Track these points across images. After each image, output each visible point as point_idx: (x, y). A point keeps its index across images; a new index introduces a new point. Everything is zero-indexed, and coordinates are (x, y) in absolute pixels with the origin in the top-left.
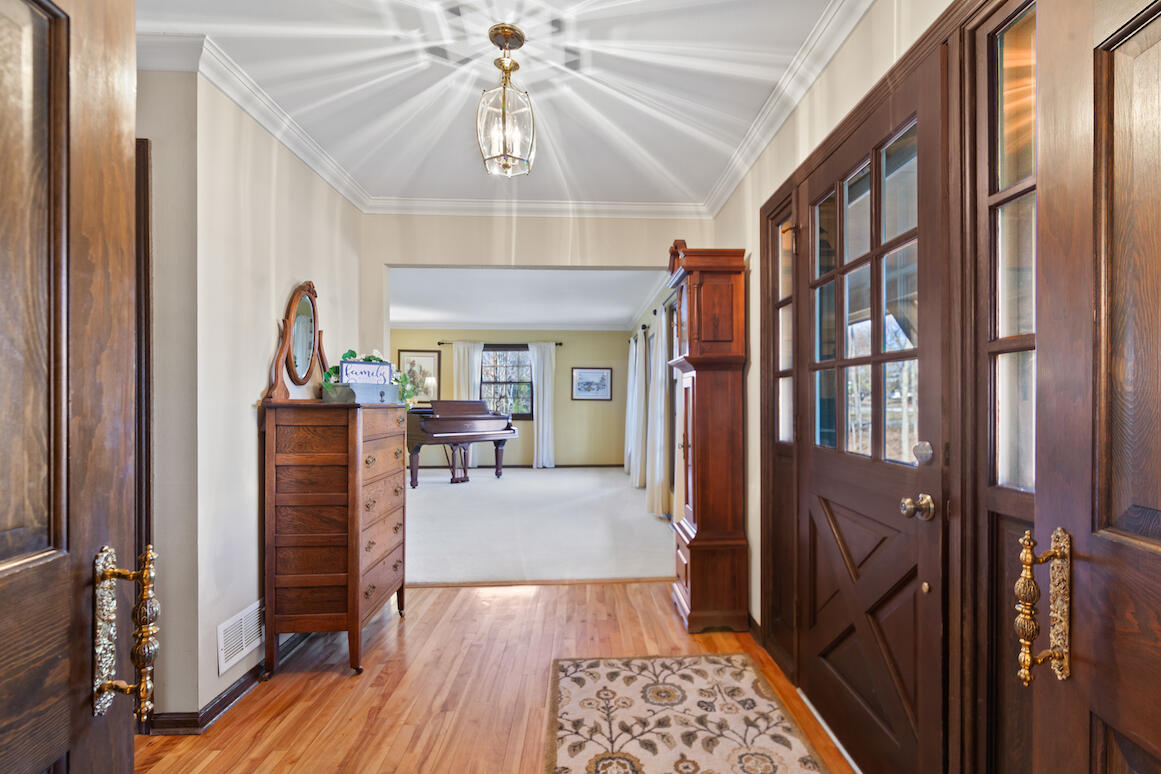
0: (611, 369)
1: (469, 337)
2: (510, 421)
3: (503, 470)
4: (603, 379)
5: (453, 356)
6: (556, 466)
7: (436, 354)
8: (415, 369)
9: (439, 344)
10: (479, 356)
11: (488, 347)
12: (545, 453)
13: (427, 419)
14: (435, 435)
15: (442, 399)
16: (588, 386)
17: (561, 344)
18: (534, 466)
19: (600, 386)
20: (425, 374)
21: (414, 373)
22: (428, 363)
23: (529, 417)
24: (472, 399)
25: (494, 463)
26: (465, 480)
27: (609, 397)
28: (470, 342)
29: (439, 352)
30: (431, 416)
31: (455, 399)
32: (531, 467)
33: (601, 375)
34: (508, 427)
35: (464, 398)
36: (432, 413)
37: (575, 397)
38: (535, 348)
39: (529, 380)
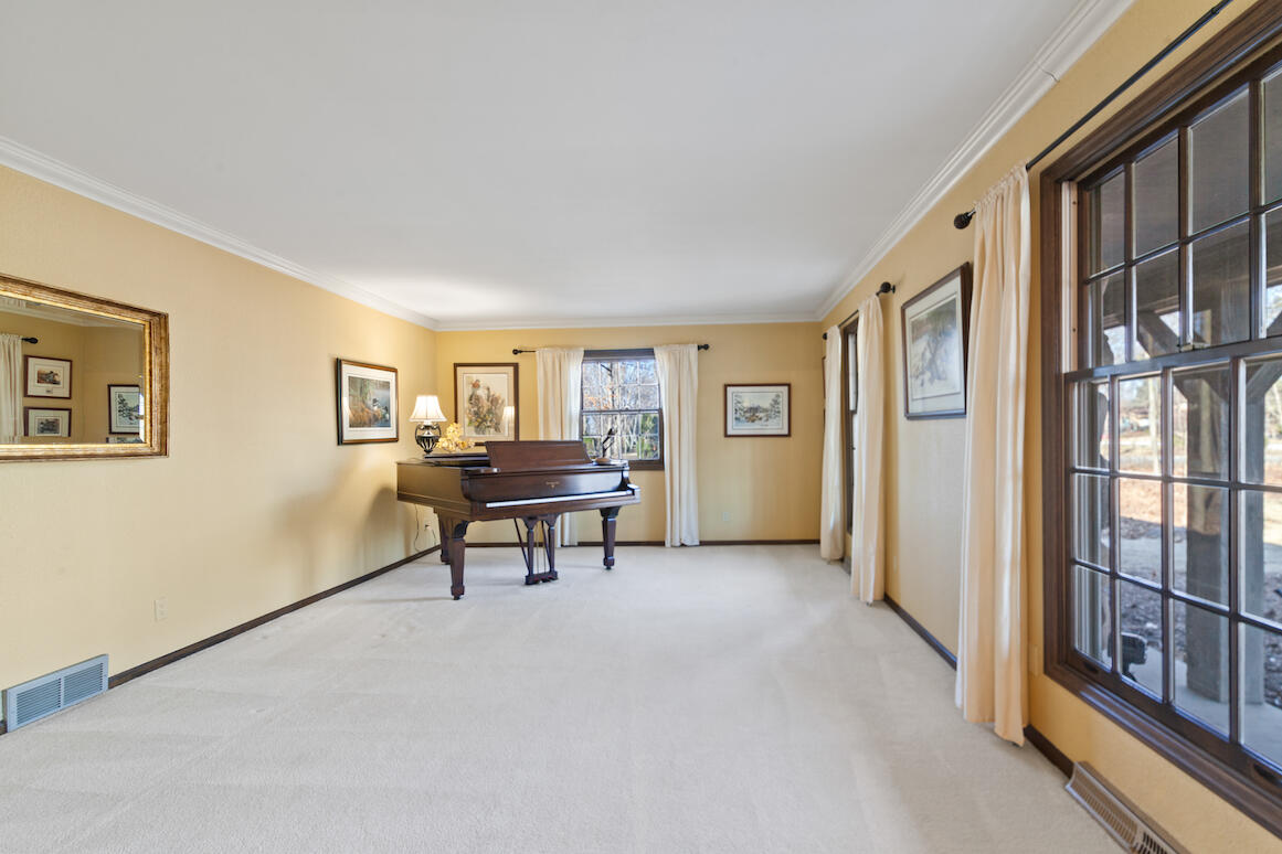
0: (789, 385)
1: (561, 340)
2: (626, 474)
3: (617, 550)
4: (776, 402)
5: (536, 371)
6: (703, 543)
7: (511, 369)
8: (481, 392)
9: (515, 352)
10: (575, 370)
11: (591, 355)
12: (684, 524)
13: (476, 475)
14: (489, 505)
15: (522, 438)
16: (753, 413)
17: (706, 347)
18: (668, 544)
19: (772, 412)
20: (494, 401)
21: (478, 399)
22: (499, 383)
23: (658, 465)
24: (566, 438)
25: (601, 539)
26: (550, 577)
27: (786, 432)
28: (562, 347)
29: (516, 366)
30: (483, 470)
31: (541, 438)
32: (662, 544)
33: (773, 396)
34: (624, 485)
35: (555, 437)
36: (487, 464)
37: (730, 432)
38: (665, 357)
39: (658, 407)
